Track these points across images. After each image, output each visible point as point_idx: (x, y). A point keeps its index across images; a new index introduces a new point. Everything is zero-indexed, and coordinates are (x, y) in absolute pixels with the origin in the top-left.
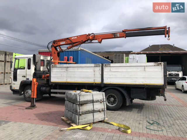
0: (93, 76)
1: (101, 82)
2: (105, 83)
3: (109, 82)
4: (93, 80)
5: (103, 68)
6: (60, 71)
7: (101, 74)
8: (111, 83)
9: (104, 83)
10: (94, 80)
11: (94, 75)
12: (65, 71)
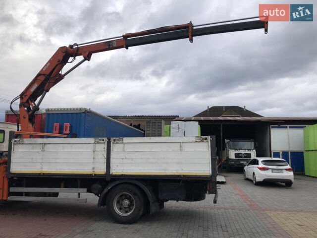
0: (92, 160)
1: (105, 171)
2: (114, 174)
3: (120, 171)
4: (91, 168)
5: (110, 146)
6: (30, 151)
7: (106, 157)
8: (124, 174)
9: (111, 173)
10: (94, 168)
11: (94, 158)
12: (40, 150)
